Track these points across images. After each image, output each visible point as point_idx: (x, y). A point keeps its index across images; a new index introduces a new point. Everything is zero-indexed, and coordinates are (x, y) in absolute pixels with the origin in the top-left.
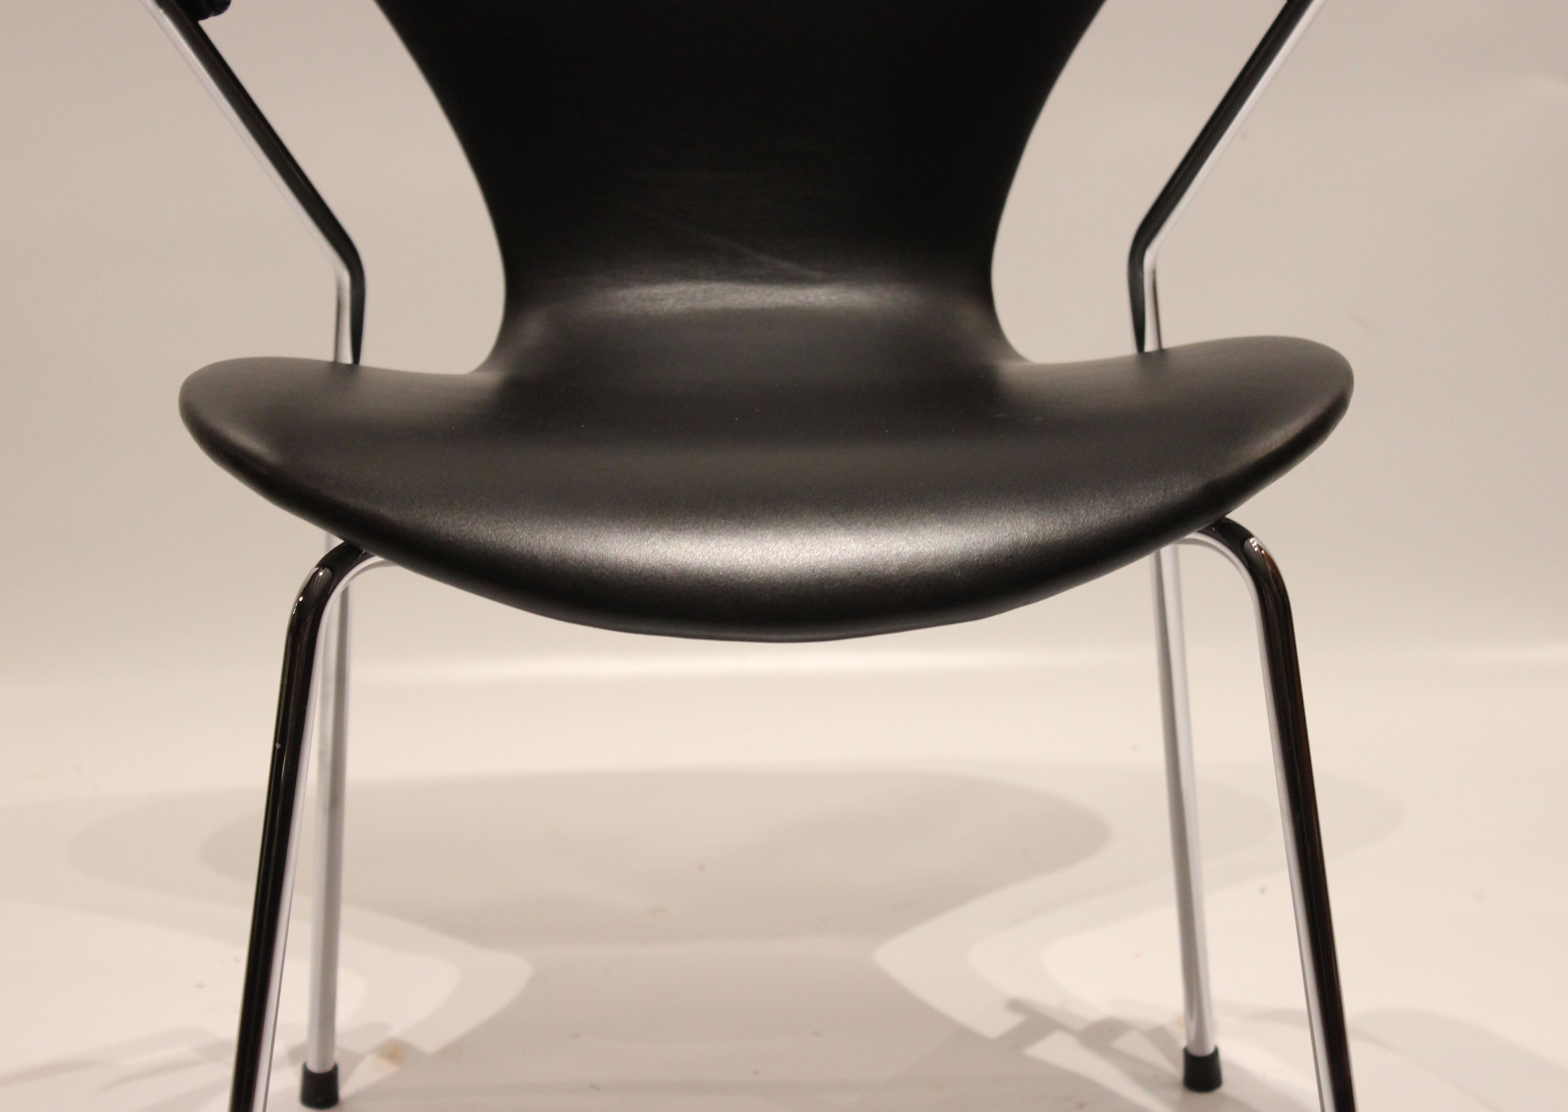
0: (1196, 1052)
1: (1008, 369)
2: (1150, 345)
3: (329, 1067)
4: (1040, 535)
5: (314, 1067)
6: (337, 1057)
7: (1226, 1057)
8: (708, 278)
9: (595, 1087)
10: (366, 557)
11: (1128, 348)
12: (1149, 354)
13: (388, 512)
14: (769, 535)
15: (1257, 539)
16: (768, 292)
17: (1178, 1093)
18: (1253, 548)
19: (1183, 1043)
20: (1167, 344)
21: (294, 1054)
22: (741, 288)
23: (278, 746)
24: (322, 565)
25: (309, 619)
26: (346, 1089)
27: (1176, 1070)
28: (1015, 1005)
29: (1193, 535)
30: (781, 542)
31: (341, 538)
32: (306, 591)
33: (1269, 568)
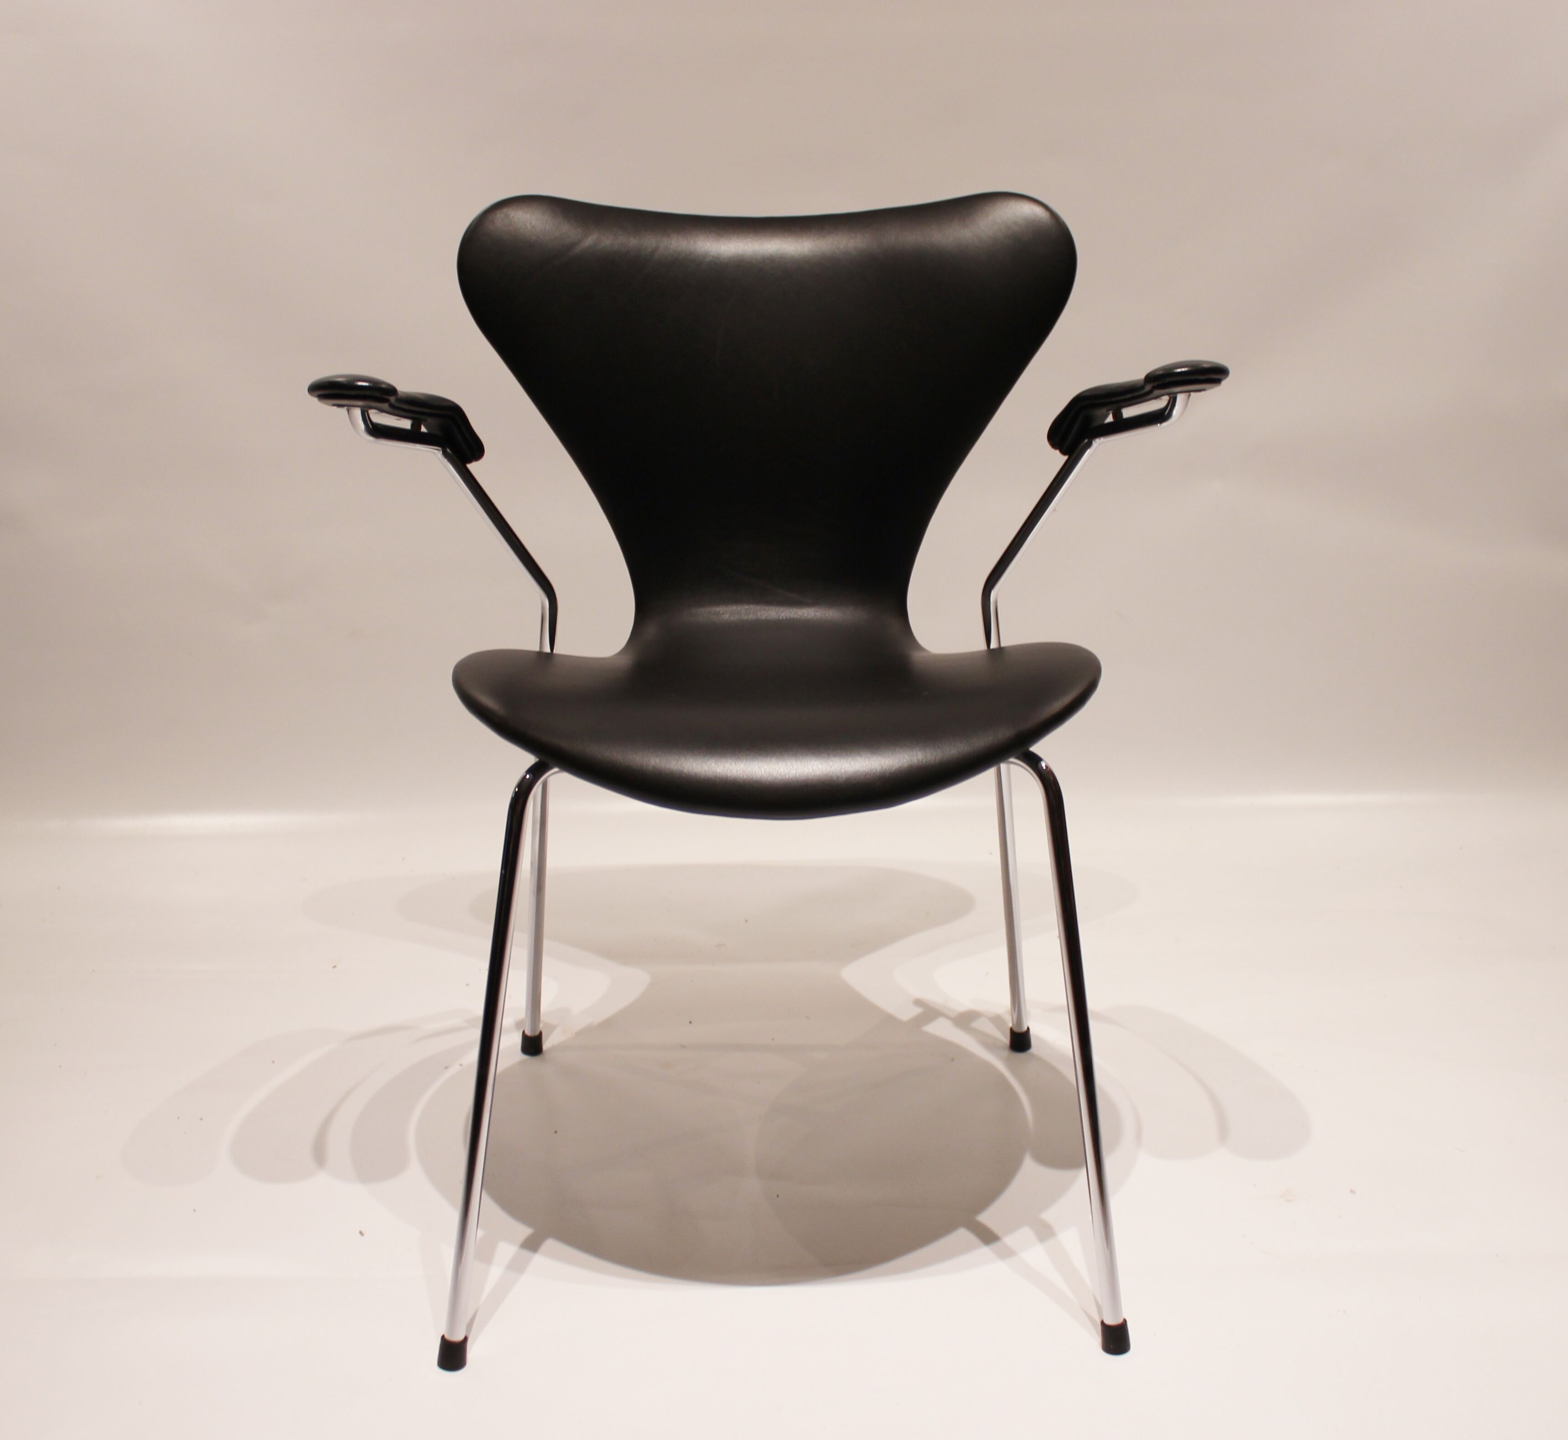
0: (1016, 1030)
1: (916, 656)
2: (994, 645)
3: (537, 1033)
4: (924, 761)
5: (528, 1033)
6: (541, 1027)
7: (1032, 1032)
8: (748, 602)
9: (683, 1047)
10: (551, 768)
11: (983, 646)
12: (993, 650)
13: (564, 744)
14: (774, 760)
15: (1045, 762)
16: (782, 610)
17: (1007, 1053)
18: (1042, 767)
19: (1010, 1025)
20: (1003, 645)
21: (518, 1025)
22: (767, 608)
23: (503, 872)
24: (528, 771)
25: (521, 800)
26: (546, 1045)
27: (1006, 1040)
28: (918, 1002)
29: (1012, 760)
30: (780, 765)
31: (538, 757)
32: (520, 785)
33: (1051, 778)
